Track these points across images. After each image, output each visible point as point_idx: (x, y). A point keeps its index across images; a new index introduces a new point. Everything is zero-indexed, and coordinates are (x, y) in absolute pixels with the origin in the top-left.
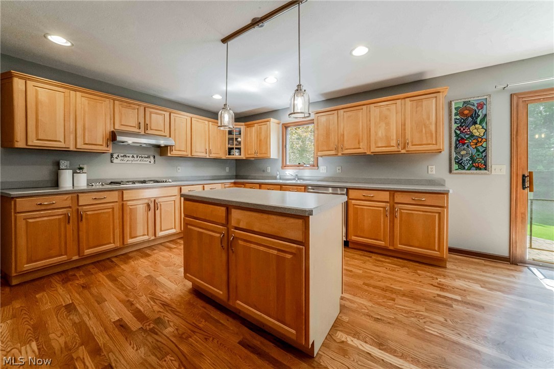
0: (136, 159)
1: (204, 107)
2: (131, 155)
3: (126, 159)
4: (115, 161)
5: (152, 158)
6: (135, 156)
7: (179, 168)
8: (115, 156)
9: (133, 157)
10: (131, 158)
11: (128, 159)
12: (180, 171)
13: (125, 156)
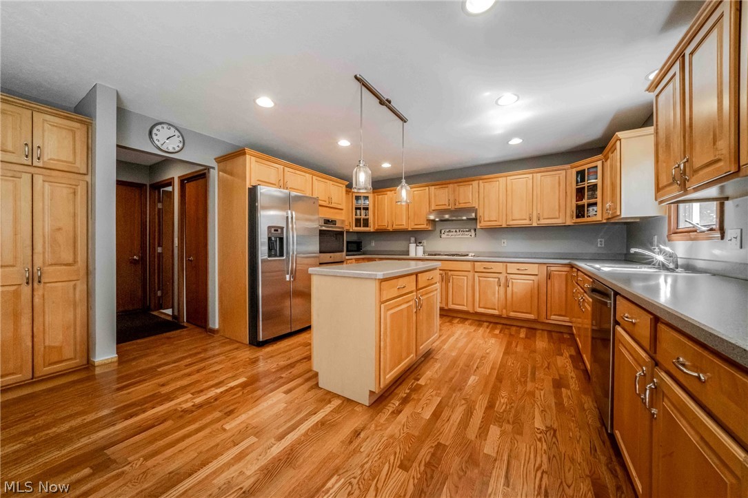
0: (458, 233)
1: (553, 151)
2: (454, 230)
3: (450, 234)
4: (443, 236)
5: (473, 231)
6: (458, 230)
7: (505, 241)
8: (443, 231)
9: (456, 231)
10: (454, 233)
11: (452, 233)
12: (505, 245)
13: (450, 231)
